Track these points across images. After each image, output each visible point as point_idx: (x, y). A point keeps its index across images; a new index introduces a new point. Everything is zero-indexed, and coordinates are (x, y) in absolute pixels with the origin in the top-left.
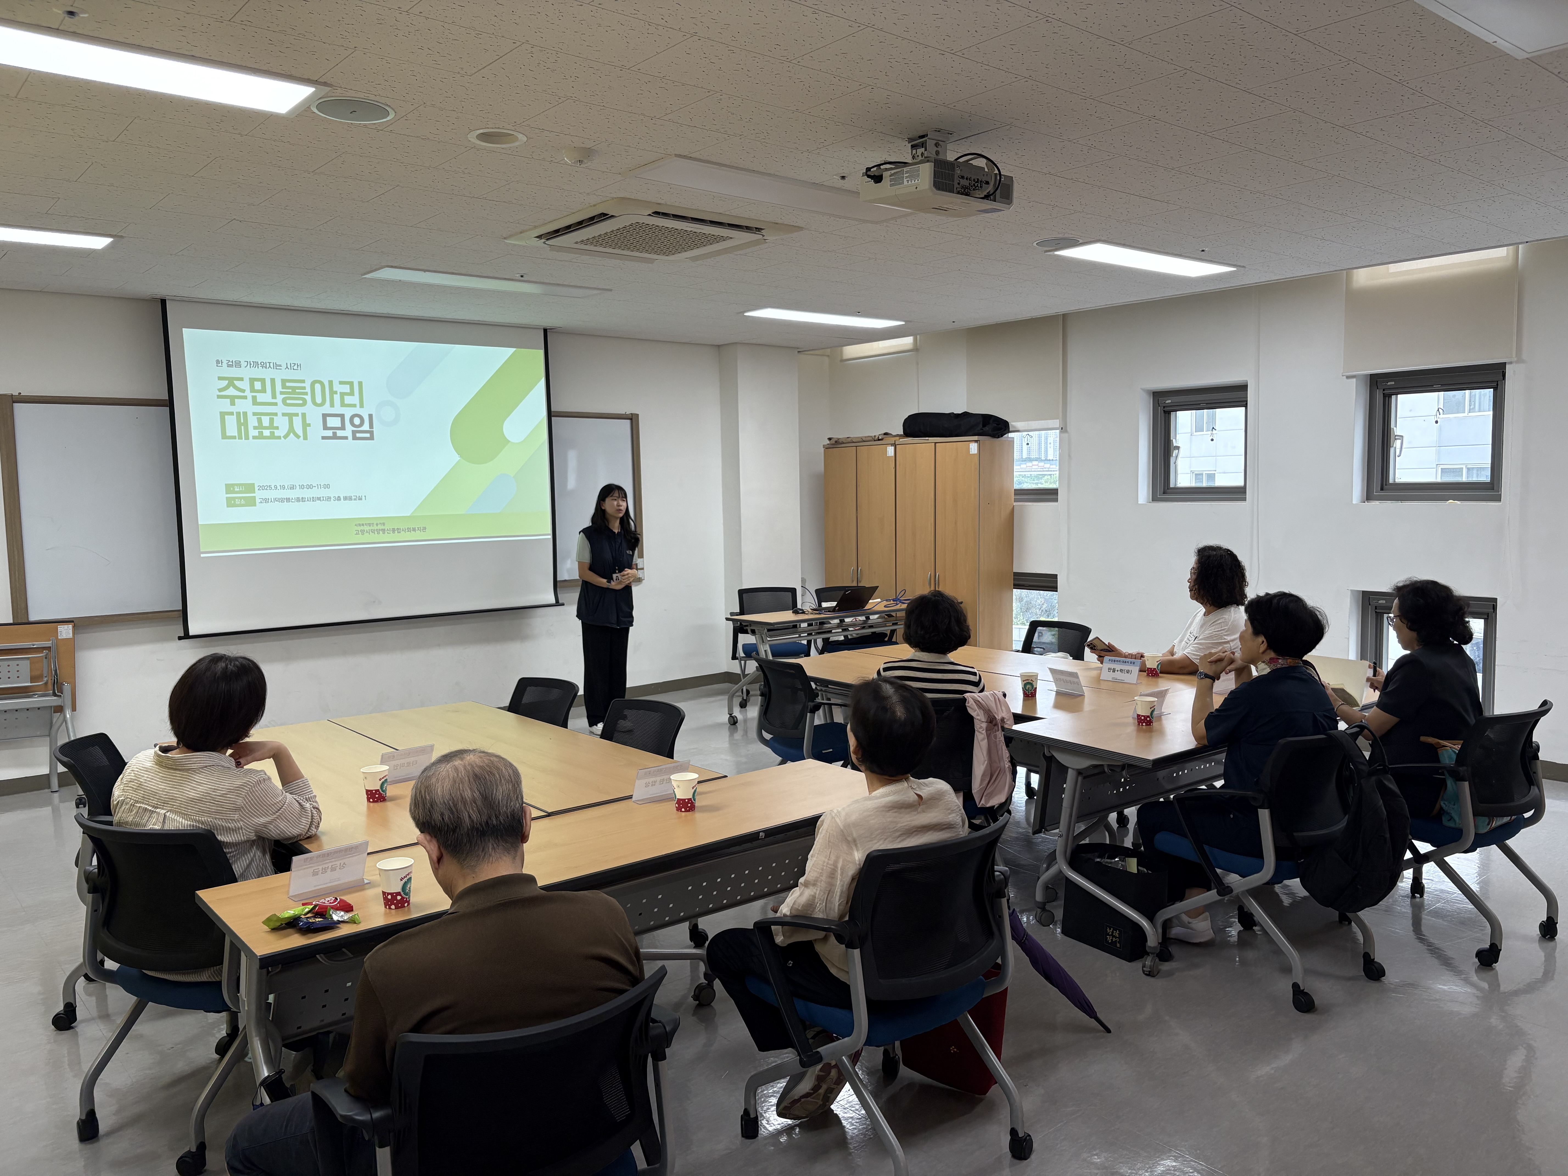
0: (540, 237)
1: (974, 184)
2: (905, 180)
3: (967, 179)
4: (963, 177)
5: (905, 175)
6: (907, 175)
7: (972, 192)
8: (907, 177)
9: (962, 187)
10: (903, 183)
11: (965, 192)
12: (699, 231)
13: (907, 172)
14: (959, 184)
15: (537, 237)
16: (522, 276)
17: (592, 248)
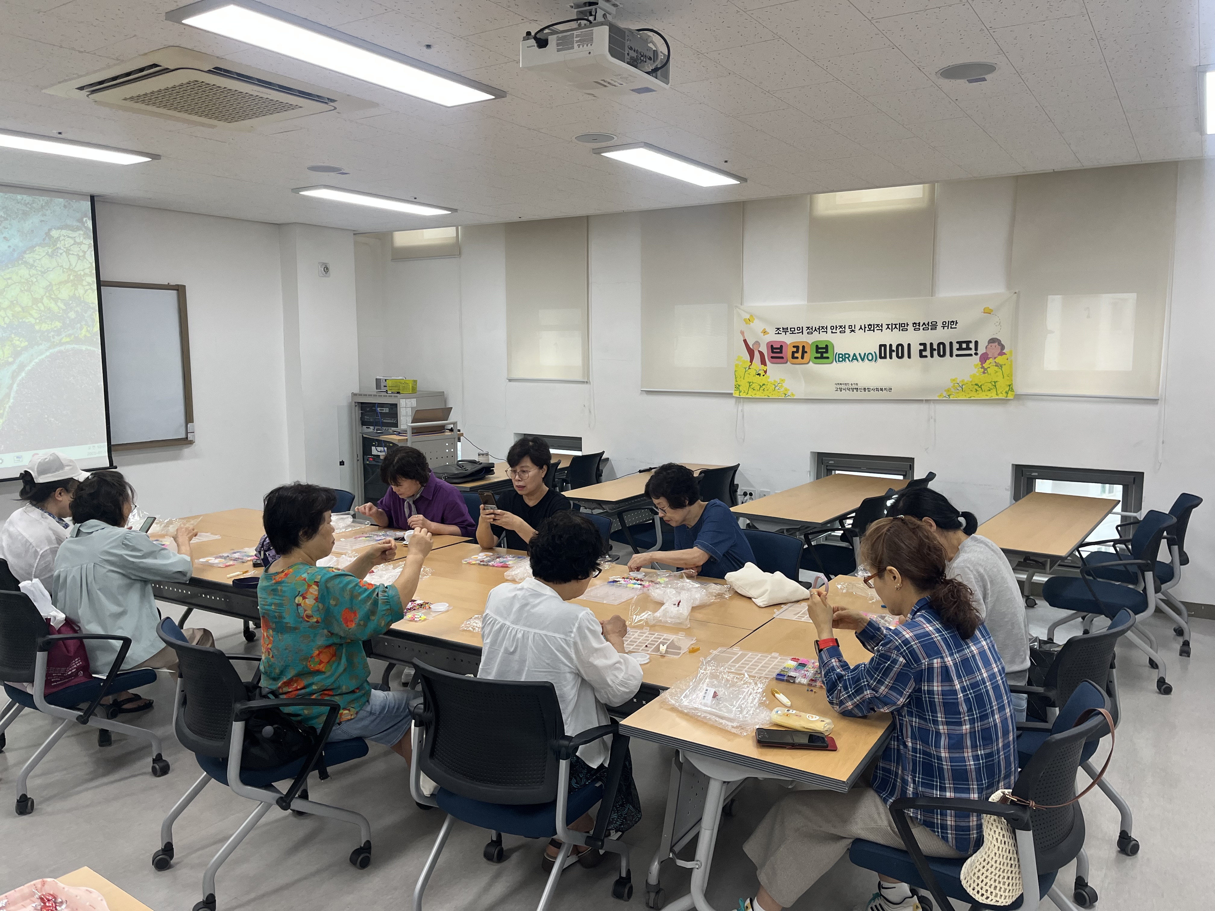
0: (81, 88)
1: (641, 59)
2: (576, 45)
3: (634, 51)
4: (631, 48)
5: (575, 39)
6: (578, 39)
7: (639, 65)
8: (577, 42)
9: (632, 58)
10: (572, 48)
11: (634, 63)
12: (265, 96)
13: (577, 36)
14: (628, 54)
15: (78, 89)
16: (60, 133)
17: (143, 107)
